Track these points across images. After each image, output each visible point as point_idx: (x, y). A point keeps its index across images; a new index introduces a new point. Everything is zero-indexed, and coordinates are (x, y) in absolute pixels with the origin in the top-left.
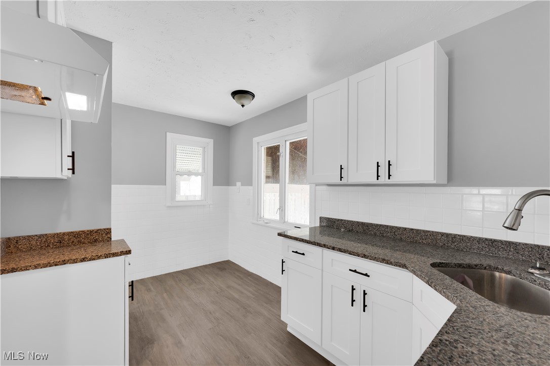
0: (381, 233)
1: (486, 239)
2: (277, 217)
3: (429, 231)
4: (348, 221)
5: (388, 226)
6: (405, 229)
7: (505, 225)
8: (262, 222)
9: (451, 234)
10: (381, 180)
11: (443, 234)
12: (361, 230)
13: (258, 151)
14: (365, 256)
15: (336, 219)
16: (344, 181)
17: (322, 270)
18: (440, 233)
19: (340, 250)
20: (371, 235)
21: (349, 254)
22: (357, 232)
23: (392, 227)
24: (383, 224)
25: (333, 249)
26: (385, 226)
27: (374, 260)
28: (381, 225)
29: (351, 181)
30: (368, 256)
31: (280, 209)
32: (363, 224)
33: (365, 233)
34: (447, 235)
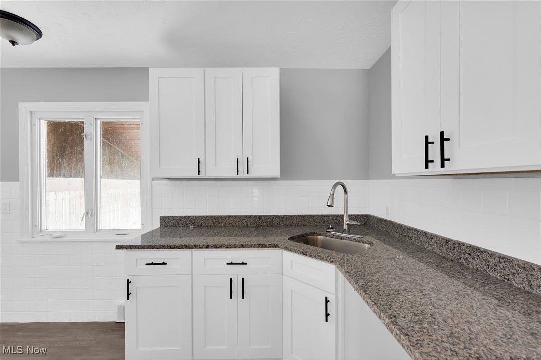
0: (230, 223)
1: (300, 215)
2: (82, 226)
3: (267, 216)
4: (196, 217)
5: (236, 216)
6: (250, 216)
7: (328, 204)
8: (48, 238)
9: (281, 216)
10: (241, 175)
11: (276, 216)
12: (211, 224)
13: (33, 125)
14: (242, 247)
15: (181, 217)
16: (202, 175)
17: (192, 274)
18: (275, 216)
19: (216, 247)
20: (221, 226)
21: (226, 248)
22: (207, 226)
23: (240, 217)
24: (230, 215)
25: (207, 247)
26: (234, 216)
27: (251, 247)
28: (230, 216)
29: (209, 175)
30: (246, 246)
31: (87, 213)
32: (213, 217)
33: (215, 225)
34: (279, 216)
